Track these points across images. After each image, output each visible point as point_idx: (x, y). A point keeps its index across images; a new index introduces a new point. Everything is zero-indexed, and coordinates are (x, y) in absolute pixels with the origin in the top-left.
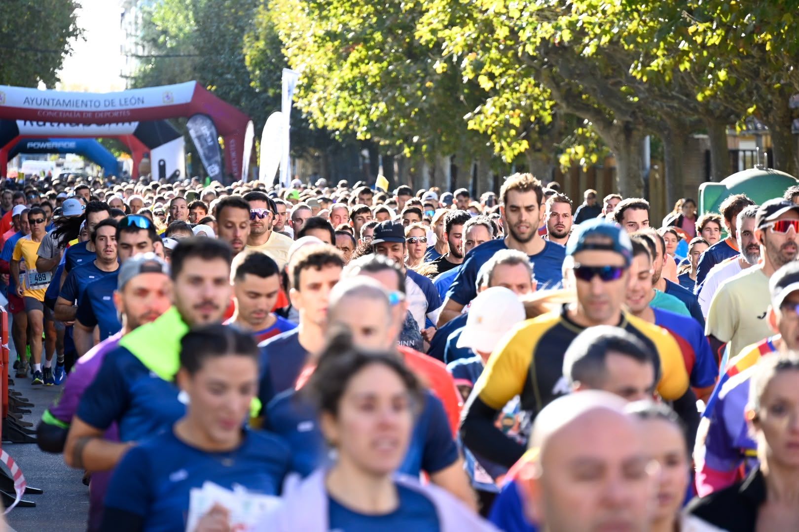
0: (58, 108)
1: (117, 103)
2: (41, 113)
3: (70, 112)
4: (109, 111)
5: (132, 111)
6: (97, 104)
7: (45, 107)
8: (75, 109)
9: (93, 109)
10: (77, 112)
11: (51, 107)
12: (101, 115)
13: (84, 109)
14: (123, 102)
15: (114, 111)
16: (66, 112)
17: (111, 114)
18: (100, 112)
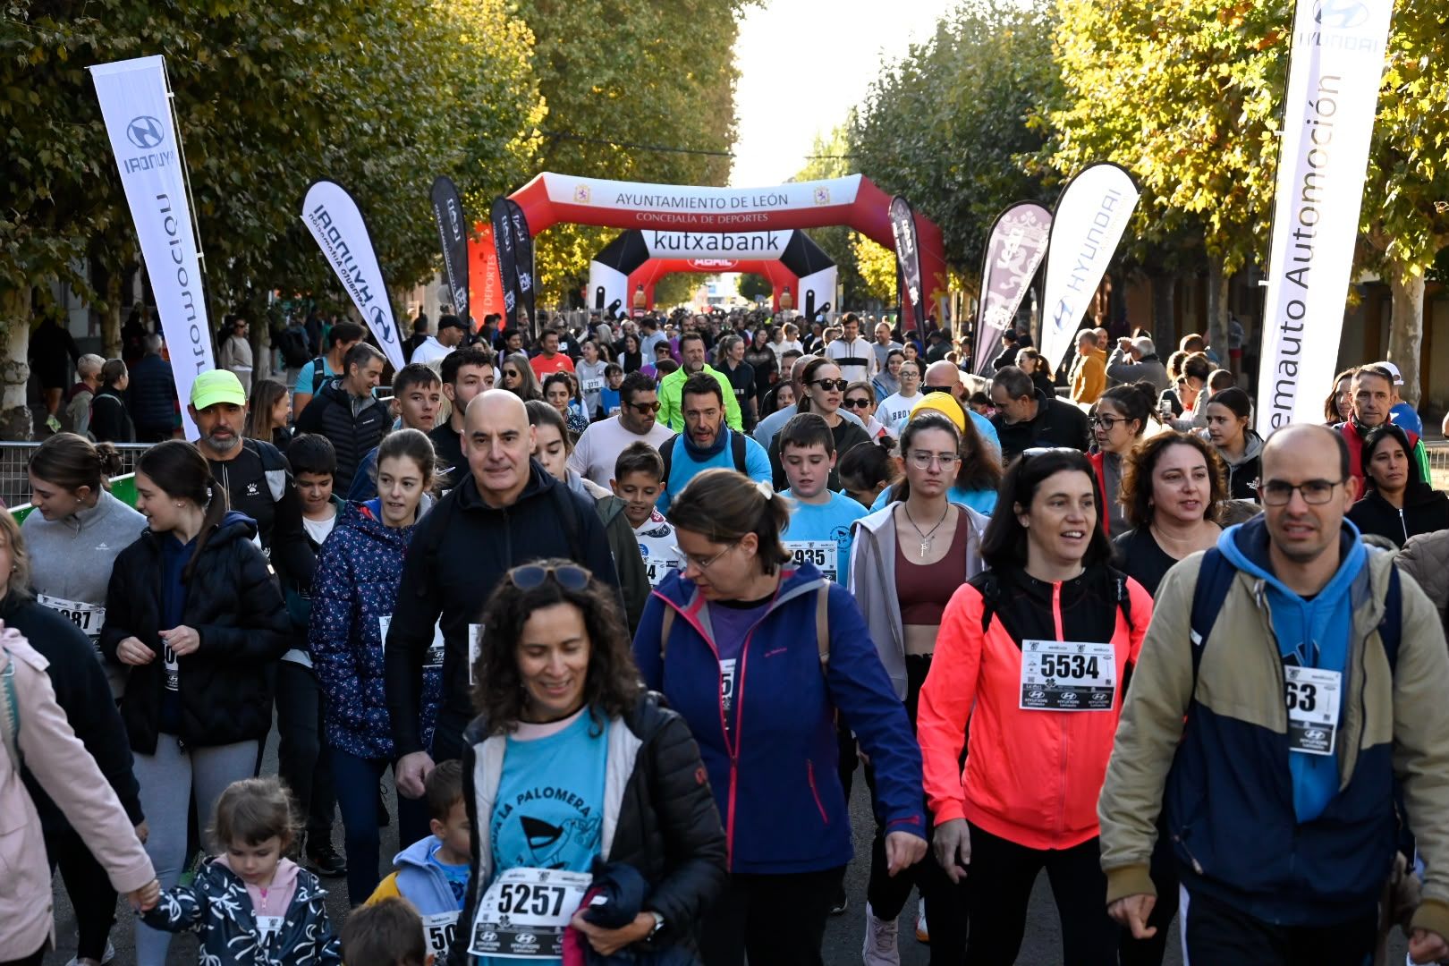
0: (665, 209)
1: (749, 203)
2: (641, 216)
3: (681, 215)
5: (770, 214)
6: (721, 204)
7: (648, 208)
8: (689, 210)
9: (715, 211)
10: (692, 215)
11: (654, 208)
12: (726, 220)
13: (702, 210)
14: (758, 202)
15: (745, 214)
16: (676, 215)
17: (742, 219)
18: (725, 215)
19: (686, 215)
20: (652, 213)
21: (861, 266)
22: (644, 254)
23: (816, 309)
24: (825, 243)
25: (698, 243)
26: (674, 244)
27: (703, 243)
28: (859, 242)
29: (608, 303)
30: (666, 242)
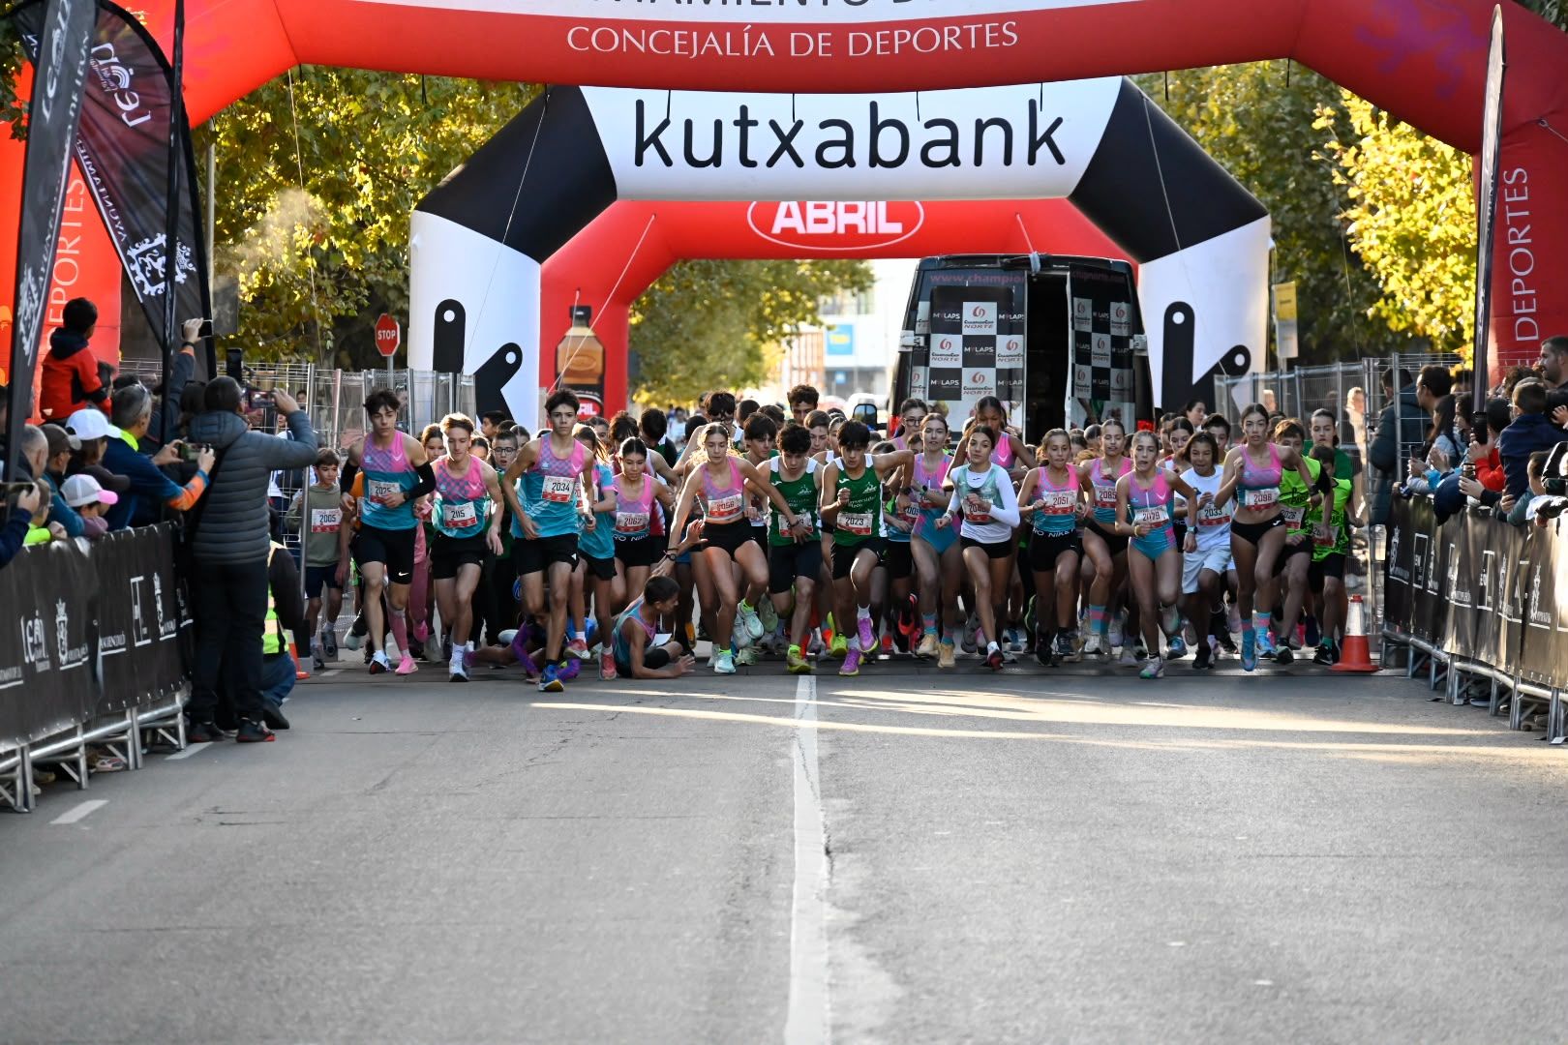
2: (582, 39)
3: (720, 29)
4: (912, 25)
8: (747, 16)
9: (839, 15)
10: (757, 29)
12: (875, 44)
13: (789, 15)
15: (940, 22)
16: (704, 28)
17: (926, 40)
18: (871, 28)
19: (737, 28)
20: (619, 25)
21: (1359, 222)
22: (599, 185)
23: (1199, 372)
24: (1231, 146)
25: (786, 143)
26: (703, 150)
27: (805, 144)
28: (1348, 136)
29: (476, 355)
30: (673, 140)
